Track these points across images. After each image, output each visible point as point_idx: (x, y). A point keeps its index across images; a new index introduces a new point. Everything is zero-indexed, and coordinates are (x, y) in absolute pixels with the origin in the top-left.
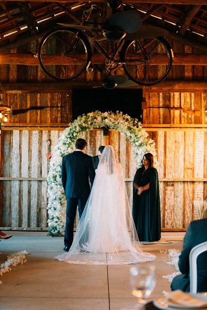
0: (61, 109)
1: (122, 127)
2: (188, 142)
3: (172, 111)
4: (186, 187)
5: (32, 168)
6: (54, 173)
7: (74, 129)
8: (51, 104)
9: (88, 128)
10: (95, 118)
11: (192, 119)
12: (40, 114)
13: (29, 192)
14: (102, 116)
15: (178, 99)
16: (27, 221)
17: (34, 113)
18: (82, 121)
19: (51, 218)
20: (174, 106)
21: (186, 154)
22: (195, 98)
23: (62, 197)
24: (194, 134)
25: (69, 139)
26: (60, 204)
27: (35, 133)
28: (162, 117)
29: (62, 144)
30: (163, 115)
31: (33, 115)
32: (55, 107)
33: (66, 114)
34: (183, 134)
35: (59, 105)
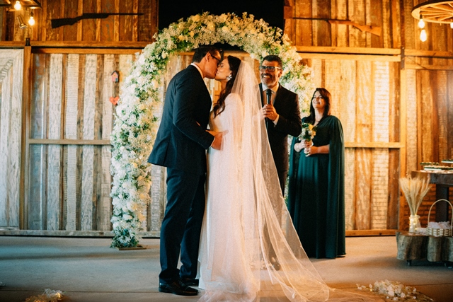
0: (138, 17)
1: (253, 41)
2: (362, 80)
3: (333, 25)
4: (359, 159)
5: (85, 121)
6: (124, 126)
7: (163, 46)
8: (120, 10)
9: (189, 43)
10: (203, 25)
11: (368, 40)
12: (101, 26)
13: (79, 167)
14: (215, 21)
15: (343, 5)
16: (74, 219)
17: (91, 24)
18: (178, 31)
19: (117, 213)
20: (336, 17)
21: (359, 100)
22: (371, 6)
23: (139, 173)
24: (372, 65)
25: (153, 63)
26: (134, 187)
27: (92, 59)
28: (316, 35)
29: (139, 74)
30: (319, 33)
31: (89, 28)
32: (127, 14)
33: (148, 26)
34: (354, 65)
35: (135, 11)
